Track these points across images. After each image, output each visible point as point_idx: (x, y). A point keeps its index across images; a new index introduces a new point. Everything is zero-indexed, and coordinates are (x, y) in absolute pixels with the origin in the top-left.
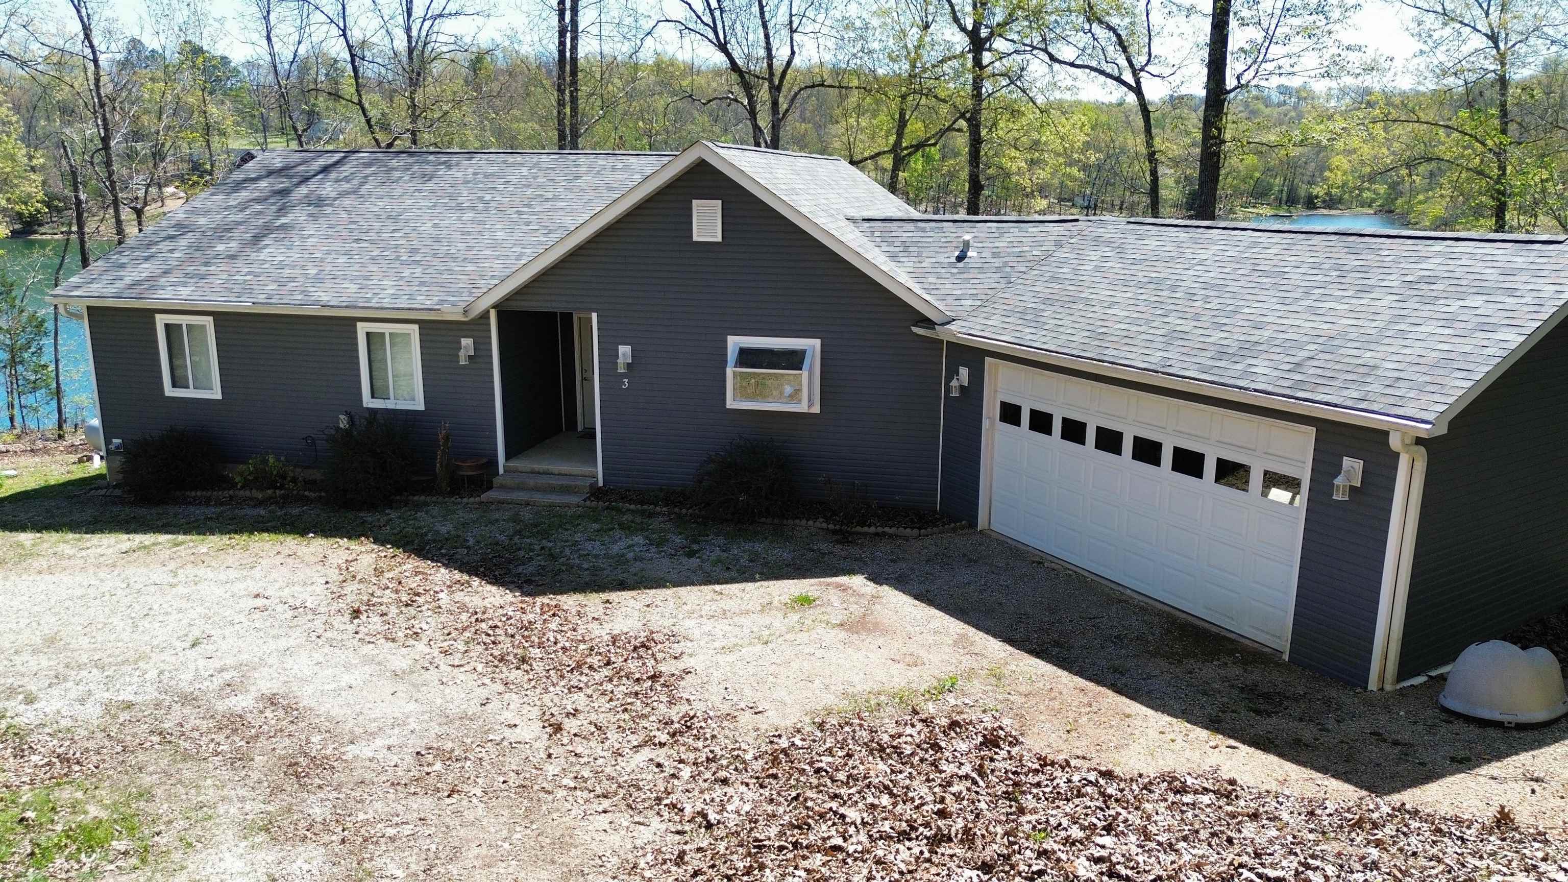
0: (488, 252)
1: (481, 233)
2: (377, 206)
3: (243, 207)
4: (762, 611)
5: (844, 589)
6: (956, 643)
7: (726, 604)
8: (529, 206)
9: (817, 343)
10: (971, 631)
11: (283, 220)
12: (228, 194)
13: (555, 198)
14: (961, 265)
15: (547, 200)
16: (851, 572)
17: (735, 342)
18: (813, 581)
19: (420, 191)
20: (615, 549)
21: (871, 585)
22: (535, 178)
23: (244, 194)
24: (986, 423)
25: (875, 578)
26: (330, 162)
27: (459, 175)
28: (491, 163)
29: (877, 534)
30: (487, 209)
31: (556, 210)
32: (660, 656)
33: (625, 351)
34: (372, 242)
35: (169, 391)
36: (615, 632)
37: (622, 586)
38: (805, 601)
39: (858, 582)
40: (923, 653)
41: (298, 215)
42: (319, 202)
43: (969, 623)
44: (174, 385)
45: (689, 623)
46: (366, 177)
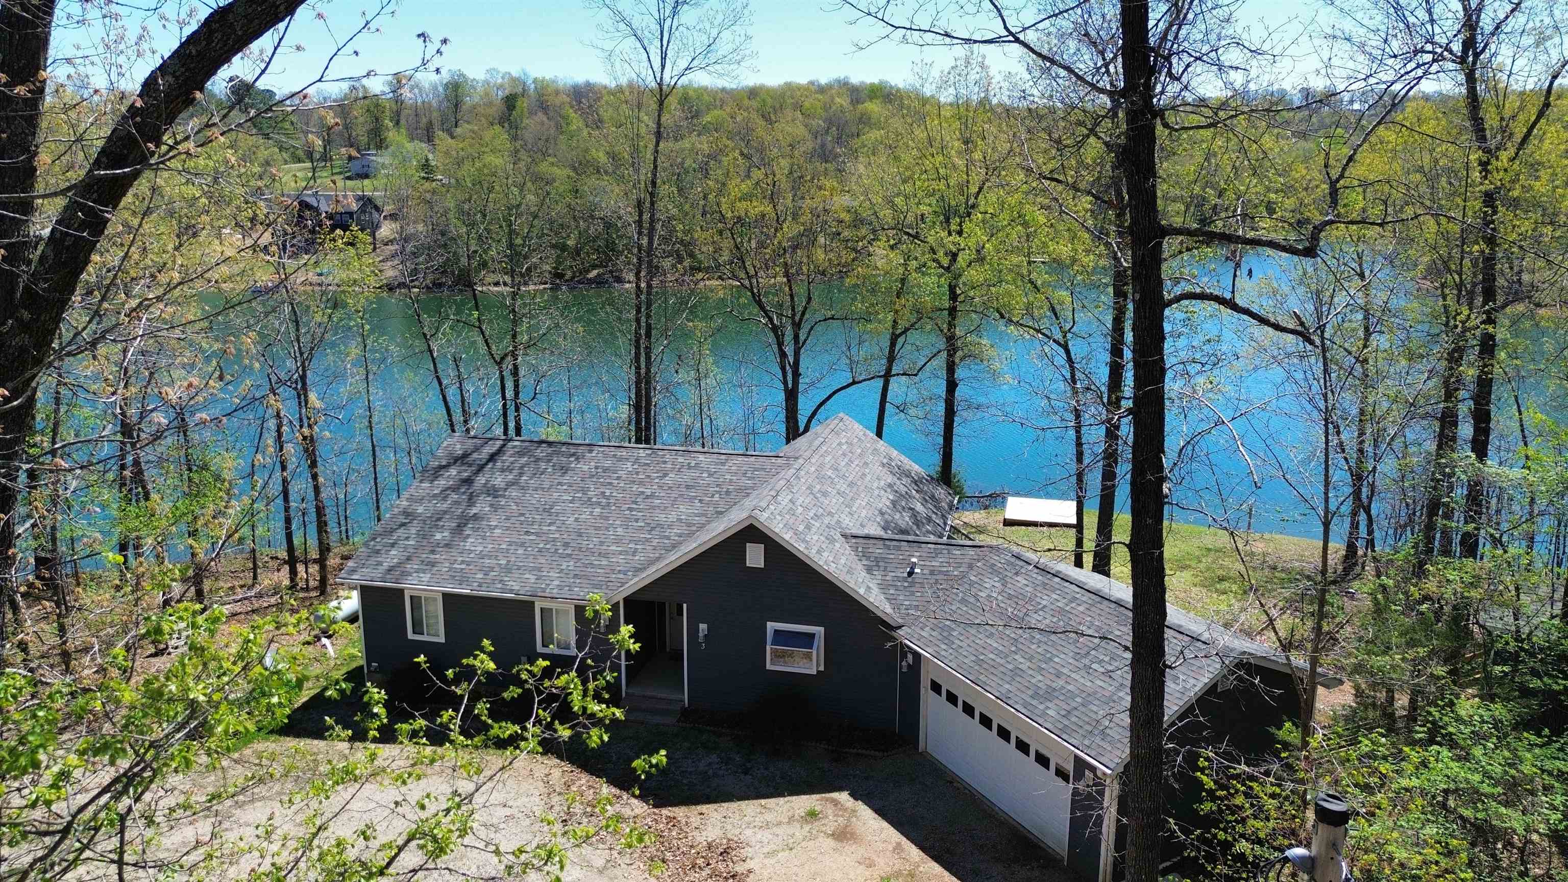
0: (613, 548)
1: (607, 529)
2: (534, 498)
3: (444, 495)
4: (789, 823)
5: (836, 803)
6: (894, 849)
7: (769, 817)
8: (636, 503)
9: (822, 629)
10: (904, 840)
11: (474, 511)
12: (432, 482)
13: (652, 496)
14: (910, 579)
15: (647, 497)
16: (840, 789)
17: (771, 626)
18: (818, 796)
19: (560, 484)
20: (702, 766)
21: (851, 799)
22: (637, 473)
23: (442, 483)
24: (922, 691)
25: (855, 796)
26: (494, 449)
27: (586, 468)
28: (606, 456)
29: (858, 754)
30: (608, 504)
31: (654, 508)
32: (735, 859)
33: (703, 627)
34: (537, 534)
35: (411, 636)
36: (710, 840)
37: (709, 800)
38: (812, 815)
39: (843, 797)
40: (874, 857)
41: (482, 506)
42: (493, 492)
43: (902, 833)
44: (414, 632)
45: (748, 832)
46: (521, 468)
